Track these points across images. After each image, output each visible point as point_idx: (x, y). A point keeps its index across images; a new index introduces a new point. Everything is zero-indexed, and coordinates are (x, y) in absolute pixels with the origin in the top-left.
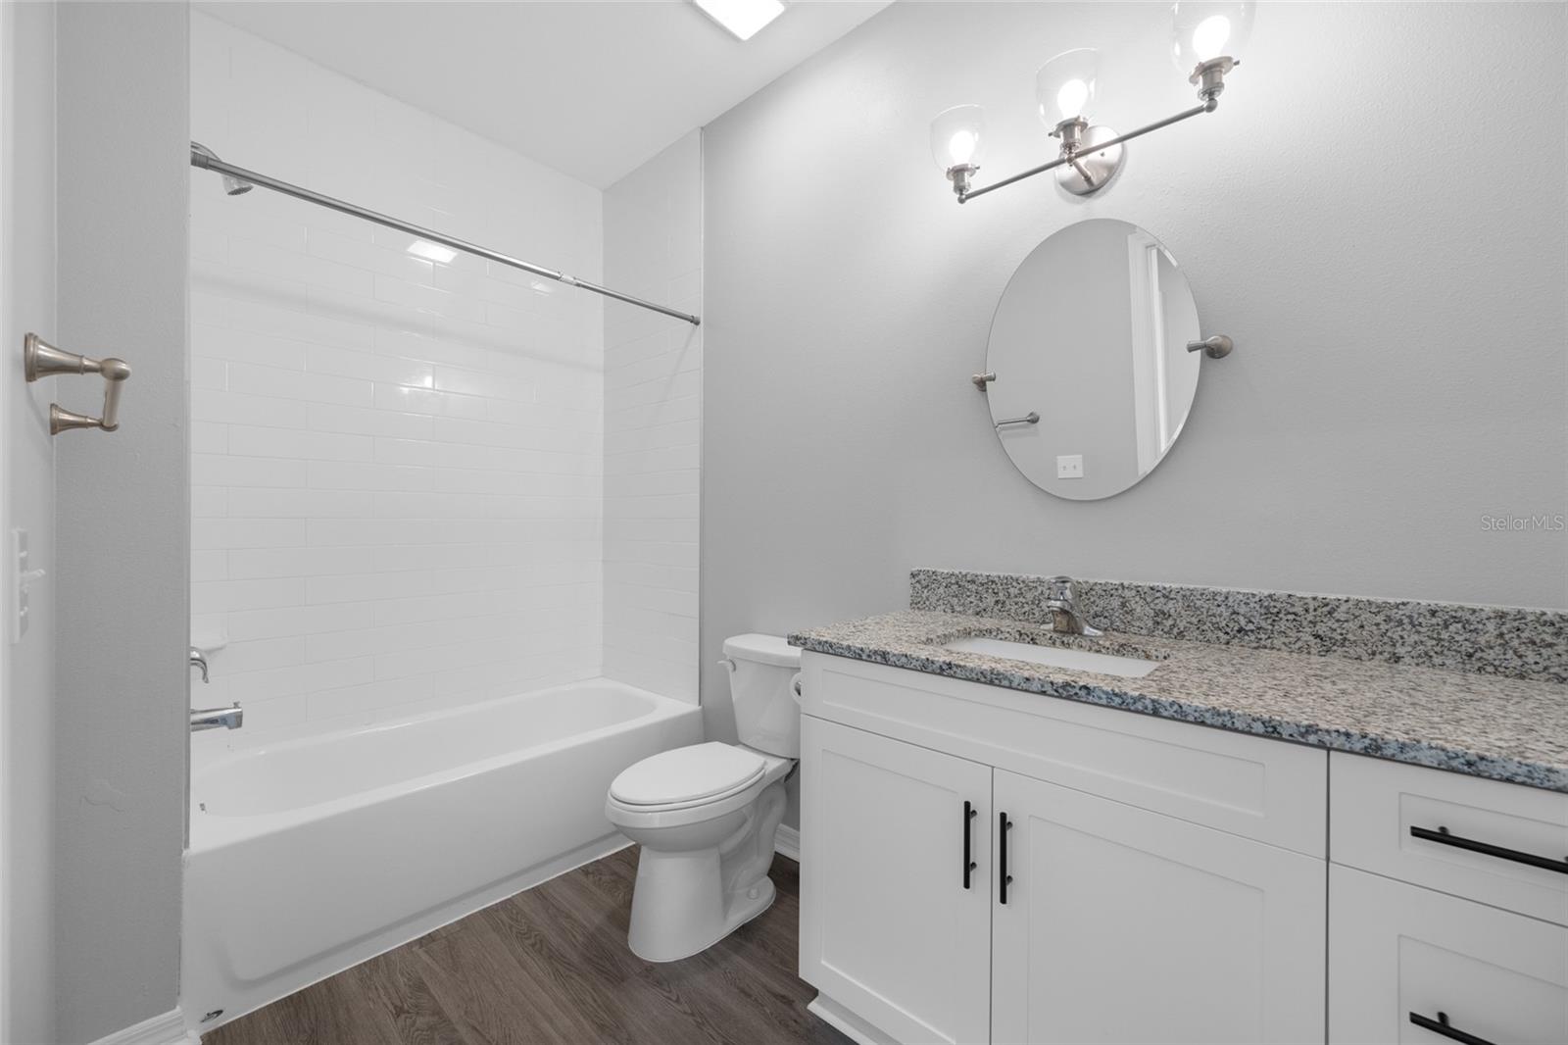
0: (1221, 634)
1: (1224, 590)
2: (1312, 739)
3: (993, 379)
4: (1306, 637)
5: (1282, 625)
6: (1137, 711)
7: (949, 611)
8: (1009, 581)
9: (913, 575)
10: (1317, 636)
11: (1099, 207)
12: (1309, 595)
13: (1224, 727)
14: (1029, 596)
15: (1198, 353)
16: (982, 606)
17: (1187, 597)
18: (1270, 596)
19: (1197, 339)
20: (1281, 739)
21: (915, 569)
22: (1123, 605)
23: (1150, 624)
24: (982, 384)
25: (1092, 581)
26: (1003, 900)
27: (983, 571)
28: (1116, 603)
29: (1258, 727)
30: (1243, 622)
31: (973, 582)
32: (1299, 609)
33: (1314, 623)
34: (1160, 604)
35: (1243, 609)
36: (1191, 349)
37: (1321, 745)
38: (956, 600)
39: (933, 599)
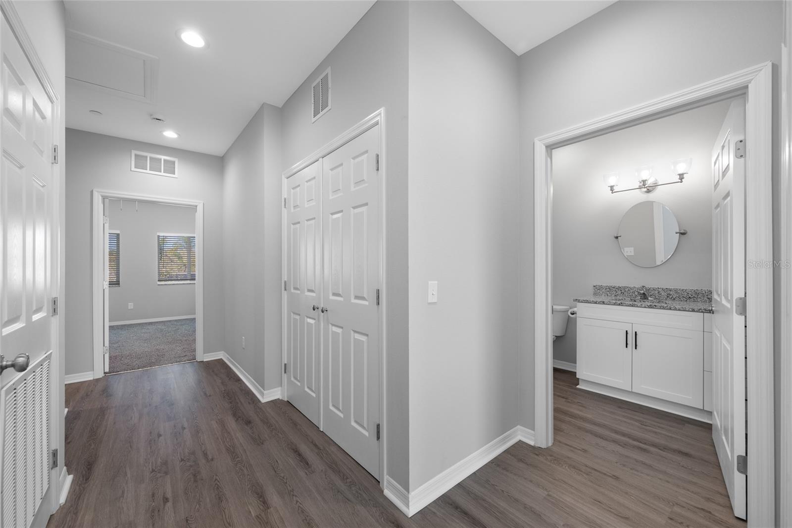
0: (685, 299)
1: (685, 288)
2: (700, 311)
3: (620, 236)
4: (705, 298)
5: (700, 296)
6: (666, 309)
7: (606, 296)
8: (625, 288)
9: (594, 286)
10: (708, 298)
11: (651, 197)
12: (706, 289)
13: (684, 310)
14: (631, 291)
15: (678, 234)
16: (617, 294)
17: (676, 291)
18: (697, 290)
19: (678, 231)
20: (695, 311)
21: (595, 285)
22: (659, 293)
23: (666, 297)
24: (617, 238)
25: (650, 287)
26: (636, 348)
27: (617, 285)
28: (657, 292)
29: (691, 310)
30: (690, 296)
31: (614, 288)
32: (704, 292)
33: (707, 295)
34: (668, 292)
35: (690, 293)
36: (676, 233)
37: (702, 312)
38: (608, 293)
39: (601, 292)
